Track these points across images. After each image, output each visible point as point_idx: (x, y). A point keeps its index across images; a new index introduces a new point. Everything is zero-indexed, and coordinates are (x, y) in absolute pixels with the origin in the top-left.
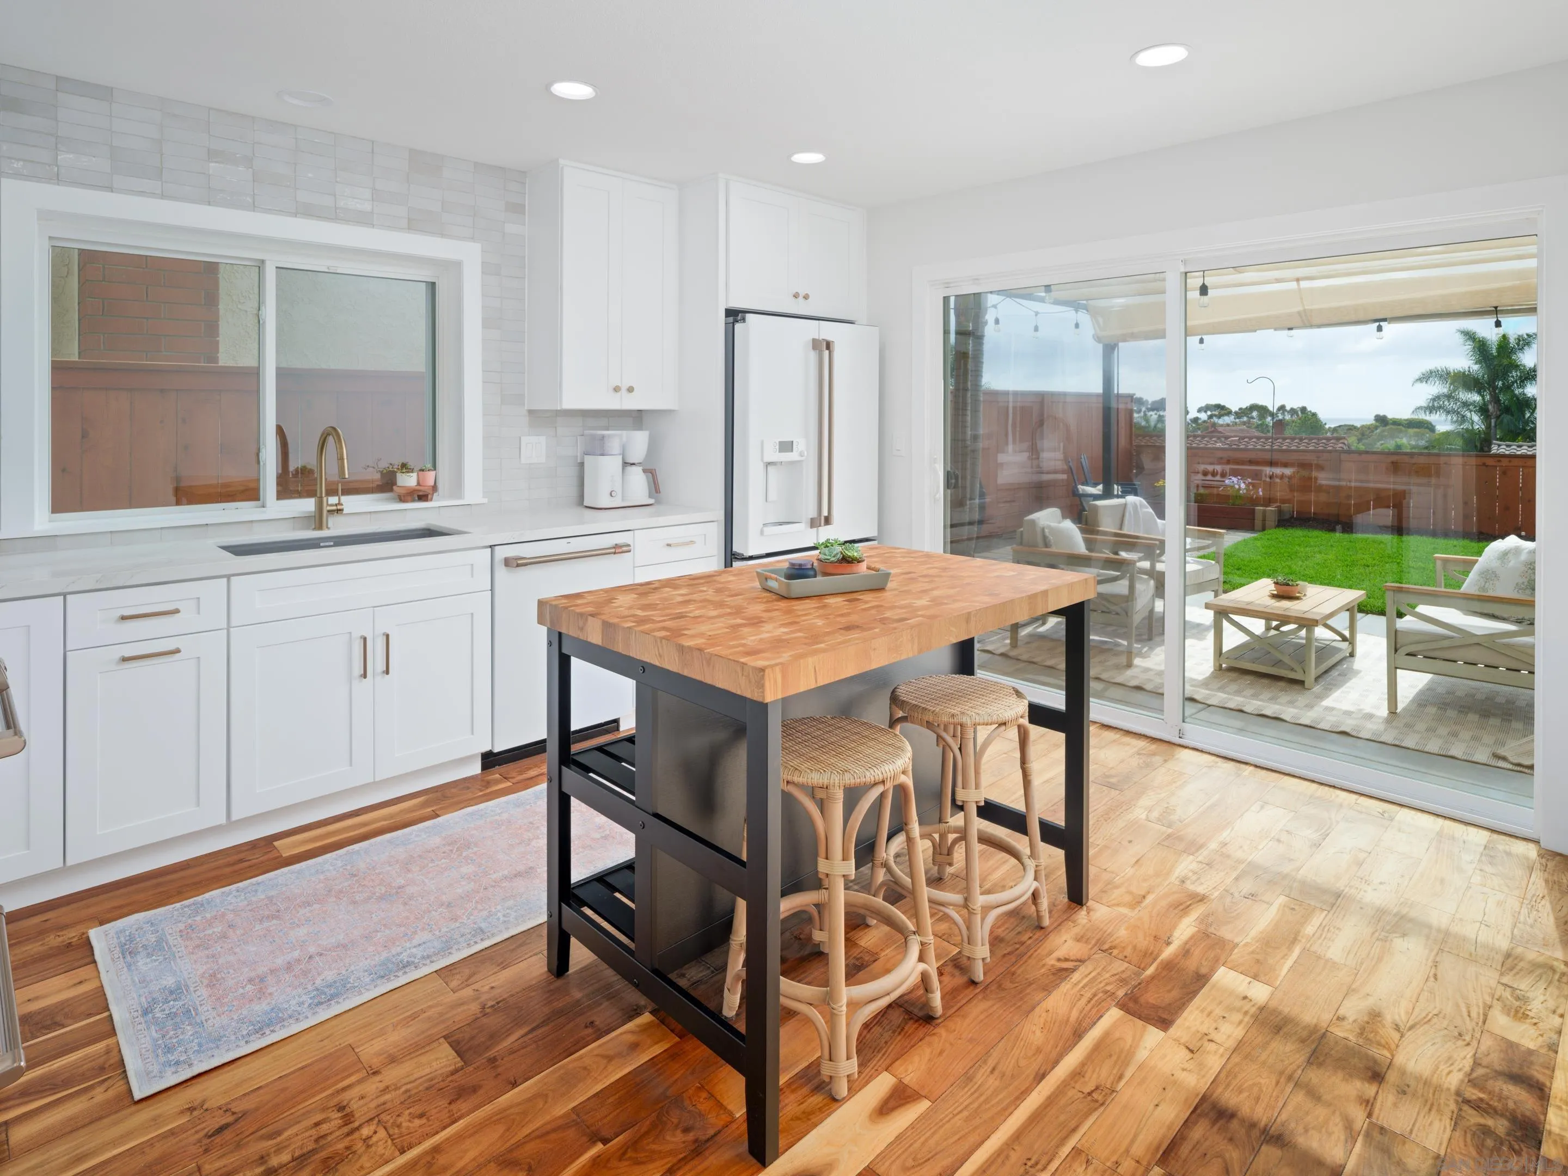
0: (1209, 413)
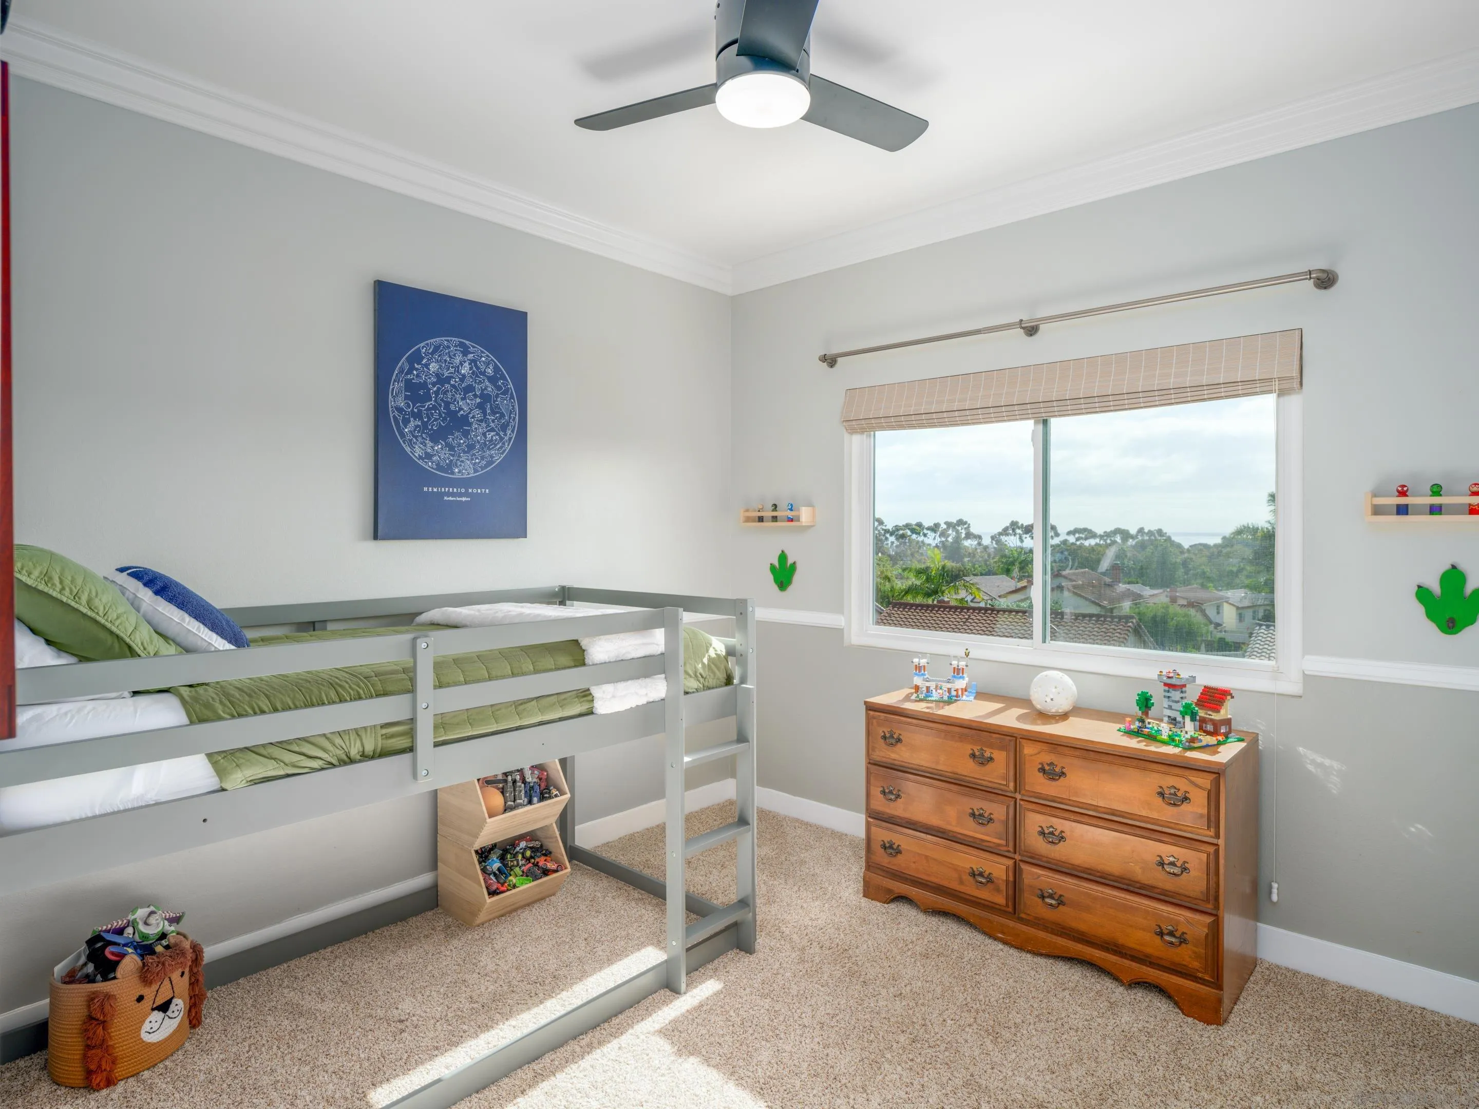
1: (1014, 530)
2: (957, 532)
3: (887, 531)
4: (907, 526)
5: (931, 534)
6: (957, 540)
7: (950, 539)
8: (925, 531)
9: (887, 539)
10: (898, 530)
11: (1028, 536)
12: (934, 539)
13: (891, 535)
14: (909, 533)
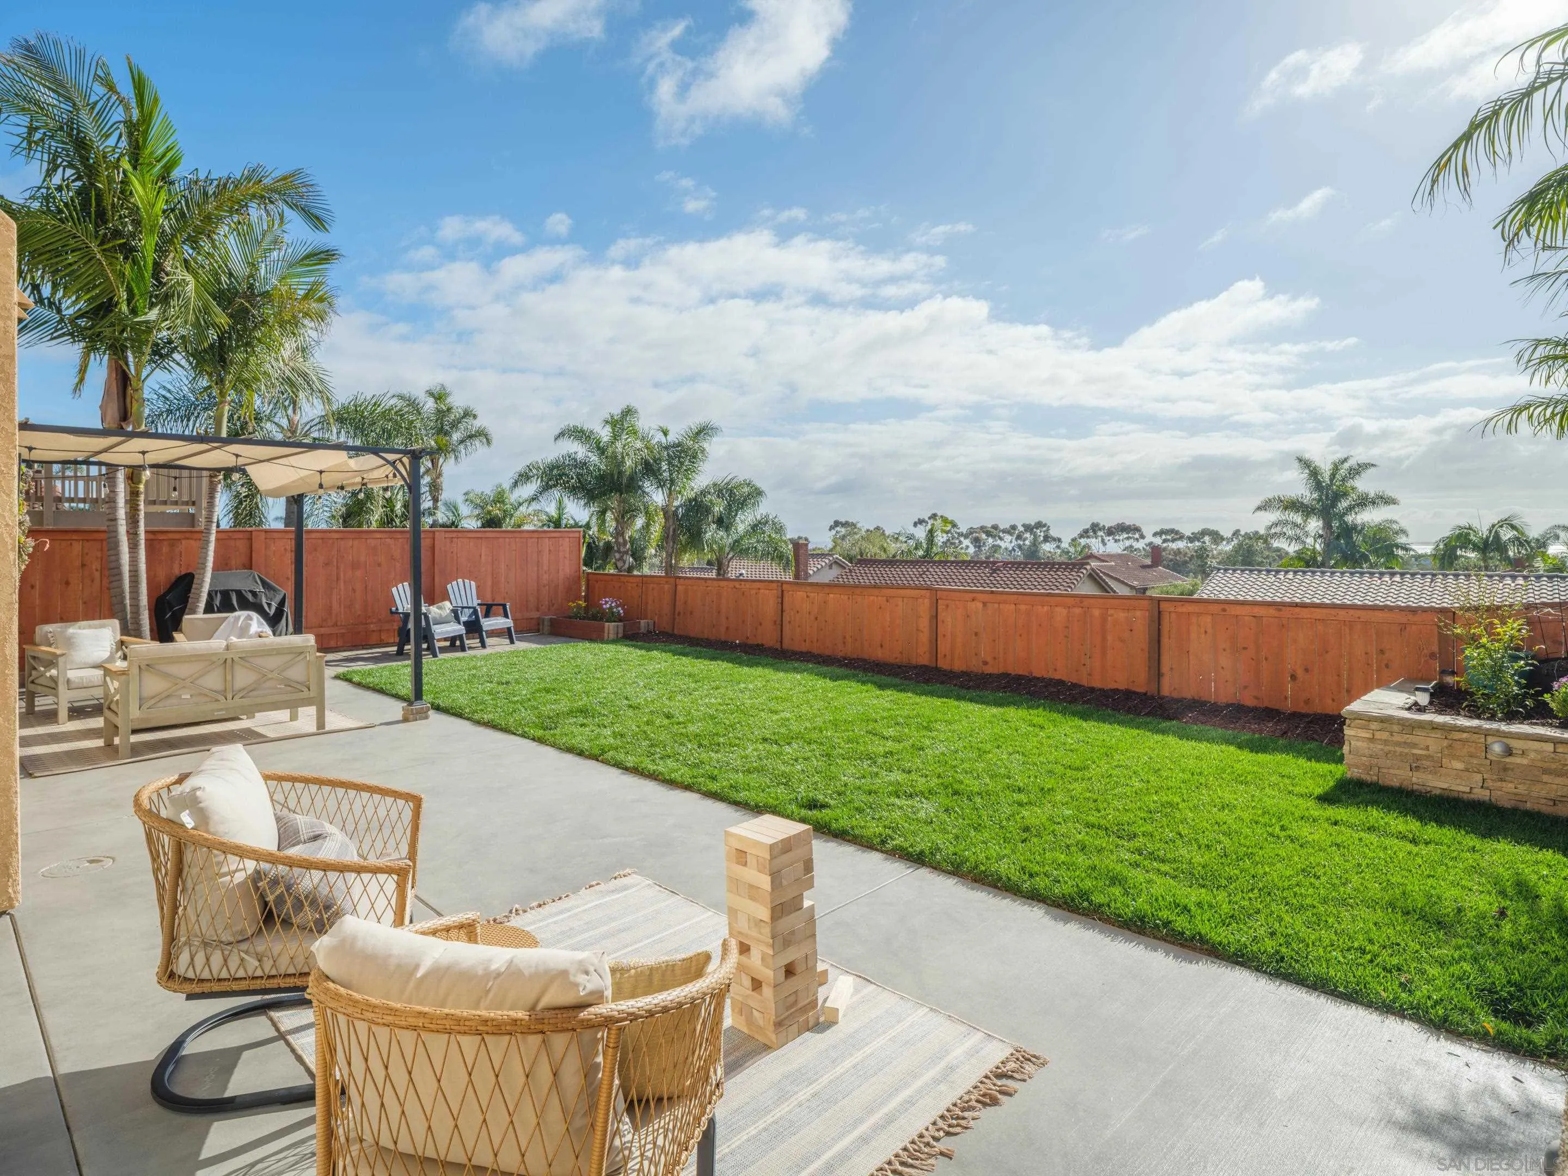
0: (1164, 537)
1: (1095, 532)
2: (1035, 536)
3: (961, 534)
4: (983, 529)
5: (1008, 538)
6: (1035, 543)
7: (1027, 542)
8: (1001, 534)
9: (960, 542)
10: (971, 533)
11: (1111, 538)
12: (1011, 542)
13: (966, 537)
14: (984, 536)
